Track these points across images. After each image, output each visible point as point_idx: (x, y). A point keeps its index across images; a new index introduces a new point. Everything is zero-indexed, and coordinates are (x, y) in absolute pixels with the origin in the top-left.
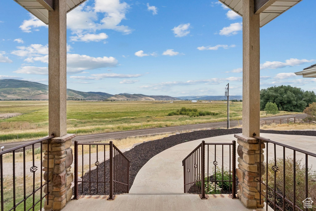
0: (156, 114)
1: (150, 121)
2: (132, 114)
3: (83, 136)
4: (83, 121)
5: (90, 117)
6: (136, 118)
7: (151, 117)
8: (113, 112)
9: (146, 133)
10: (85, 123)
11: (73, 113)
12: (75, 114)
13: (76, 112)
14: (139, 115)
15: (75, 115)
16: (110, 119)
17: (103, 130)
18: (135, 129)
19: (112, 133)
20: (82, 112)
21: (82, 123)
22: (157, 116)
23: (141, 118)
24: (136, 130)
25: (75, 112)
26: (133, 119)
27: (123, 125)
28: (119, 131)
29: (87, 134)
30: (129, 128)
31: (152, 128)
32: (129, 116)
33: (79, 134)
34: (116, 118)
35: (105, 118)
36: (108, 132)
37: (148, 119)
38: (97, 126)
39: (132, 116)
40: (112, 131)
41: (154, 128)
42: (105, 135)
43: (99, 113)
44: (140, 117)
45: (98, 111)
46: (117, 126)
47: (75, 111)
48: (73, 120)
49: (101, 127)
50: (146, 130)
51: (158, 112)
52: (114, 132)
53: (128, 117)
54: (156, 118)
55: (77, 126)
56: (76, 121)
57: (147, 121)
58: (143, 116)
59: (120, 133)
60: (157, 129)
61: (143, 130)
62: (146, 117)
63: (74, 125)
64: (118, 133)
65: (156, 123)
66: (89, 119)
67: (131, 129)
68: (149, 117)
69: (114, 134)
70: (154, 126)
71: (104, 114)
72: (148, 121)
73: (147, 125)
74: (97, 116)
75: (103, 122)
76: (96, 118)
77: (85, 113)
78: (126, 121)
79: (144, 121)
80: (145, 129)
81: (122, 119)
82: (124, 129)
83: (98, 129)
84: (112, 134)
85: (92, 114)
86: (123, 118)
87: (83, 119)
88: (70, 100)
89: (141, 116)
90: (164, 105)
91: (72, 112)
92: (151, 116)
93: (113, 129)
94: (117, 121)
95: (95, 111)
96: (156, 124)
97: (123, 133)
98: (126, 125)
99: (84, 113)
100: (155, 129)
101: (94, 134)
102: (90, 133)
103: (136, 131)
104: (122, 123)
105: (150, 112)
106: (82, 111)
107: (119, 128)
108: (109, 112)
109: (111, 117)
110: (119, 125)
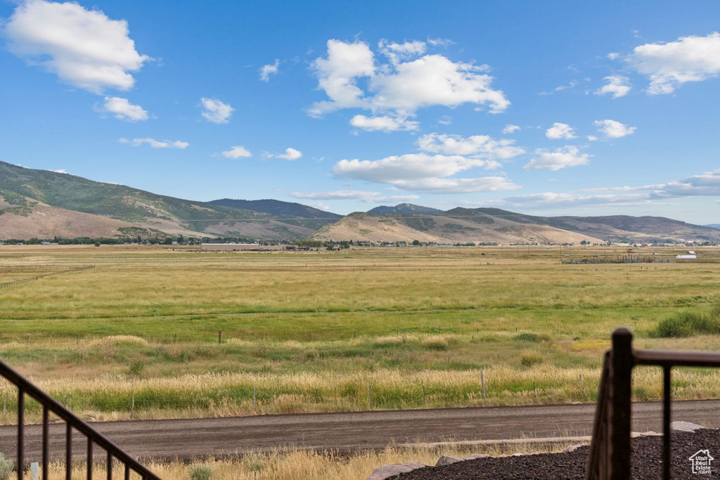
0: (582, 327)
1: (540, 361)
2: (437, 323)
3: (161, 426)
4: (174, 348)
5: (211, 330)
6: (454, 343)
7: (547, 339)
8: (332, 304)
9: (502, 429)
10: (181, 358)
11: (132, 307)
12: (143, 311)
13: (147, 303)
14: (477, 325)
15: (140, 320)
16: (312, 345)
17: (264, 396)
18: (443, 404)
19: (312, 420)
20: (178, 301)
21: (168, 358)
22: (584, 334)
23: (486, 345)
24: (448, 409)
25: (142, 302)
26: (438, 347)
27: (374, 375)
28: (349, 412)
29: (185, 414)
30: (407, 397)
31: (546, 405)
32: (416, 329)
33: (143, 414)
34: (342, 338)
35: (285, 335)
36: (289, 412)
37: (528, 353)
38: (237, 379)
39: (433, 331)
40: (314, 407)
41: (561, 403)
42: (276, 426)
43: (260, 310)
44: (477, 336)
45: (252, 302)
46: (344, 379)
47: (145, 298)
48: (128, 344)
49: (255, 380)
50: (503, 413)
51: (595, 312)
52: (326, 413)
53: (410, 337)
54: (577, 345)
55: (143, 373)
56: (140, 345)
57: (519, 360)
58: (500, 333)
59: (355, 418)
60: (578, 411)
61: (490, 413)
62: (515, 339)
63: (128, 368)
64: (346, 418)
65: (571, 374)
66: (207, 340)
67: (419, 404)
68: (532, 338)
69: (323, 425)
70: (560, 391)
71: (281, 316)
72: (527, 363)
73: (515, 386)
74: (247, 328)
75: (275, 356)
76: (242, 335)
77: (191, 306)
78: (394, 356)
79: (499, 359)
80: (502, 407)
81: (377, 346)
82: (378, 401)
83: (241, 393)
84: (308, 425)
85: (224, 317)
86: (381, 340)
87: (176, 339)
88: (126, 245)
89: (486, 334)
90: (637, 275)
91: (131, 301)
92: (549, 333)
93: (317, 395)
94: (350, 354)
95: (238, 301)
96: (573, 383)
97: (372, 423)
98: (390, 378)
99: (187, 306)
100: (567, 411)
101: (220, 418)
102: (199, 413)
103: (446, 415)
104: (371, 369)
105: (541, 310)
106: (175, 297)
107: (350, 392)
108: (309, 306)
109: (322, 332)
110: (357, 377)
